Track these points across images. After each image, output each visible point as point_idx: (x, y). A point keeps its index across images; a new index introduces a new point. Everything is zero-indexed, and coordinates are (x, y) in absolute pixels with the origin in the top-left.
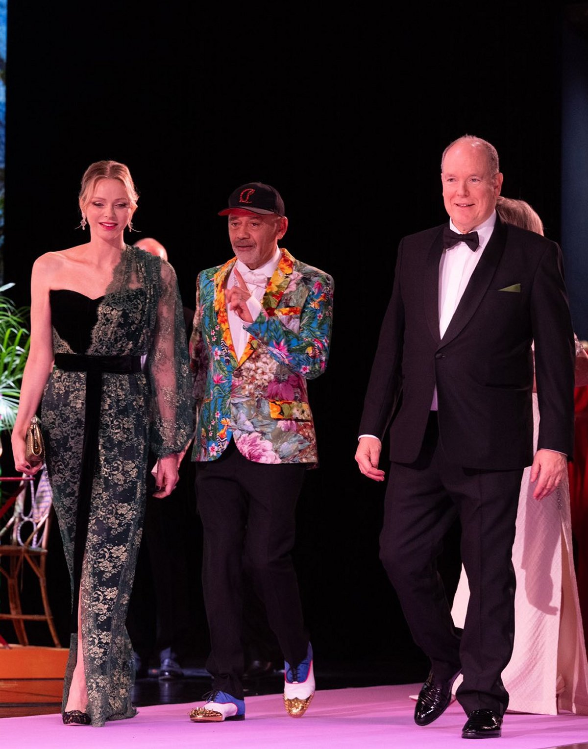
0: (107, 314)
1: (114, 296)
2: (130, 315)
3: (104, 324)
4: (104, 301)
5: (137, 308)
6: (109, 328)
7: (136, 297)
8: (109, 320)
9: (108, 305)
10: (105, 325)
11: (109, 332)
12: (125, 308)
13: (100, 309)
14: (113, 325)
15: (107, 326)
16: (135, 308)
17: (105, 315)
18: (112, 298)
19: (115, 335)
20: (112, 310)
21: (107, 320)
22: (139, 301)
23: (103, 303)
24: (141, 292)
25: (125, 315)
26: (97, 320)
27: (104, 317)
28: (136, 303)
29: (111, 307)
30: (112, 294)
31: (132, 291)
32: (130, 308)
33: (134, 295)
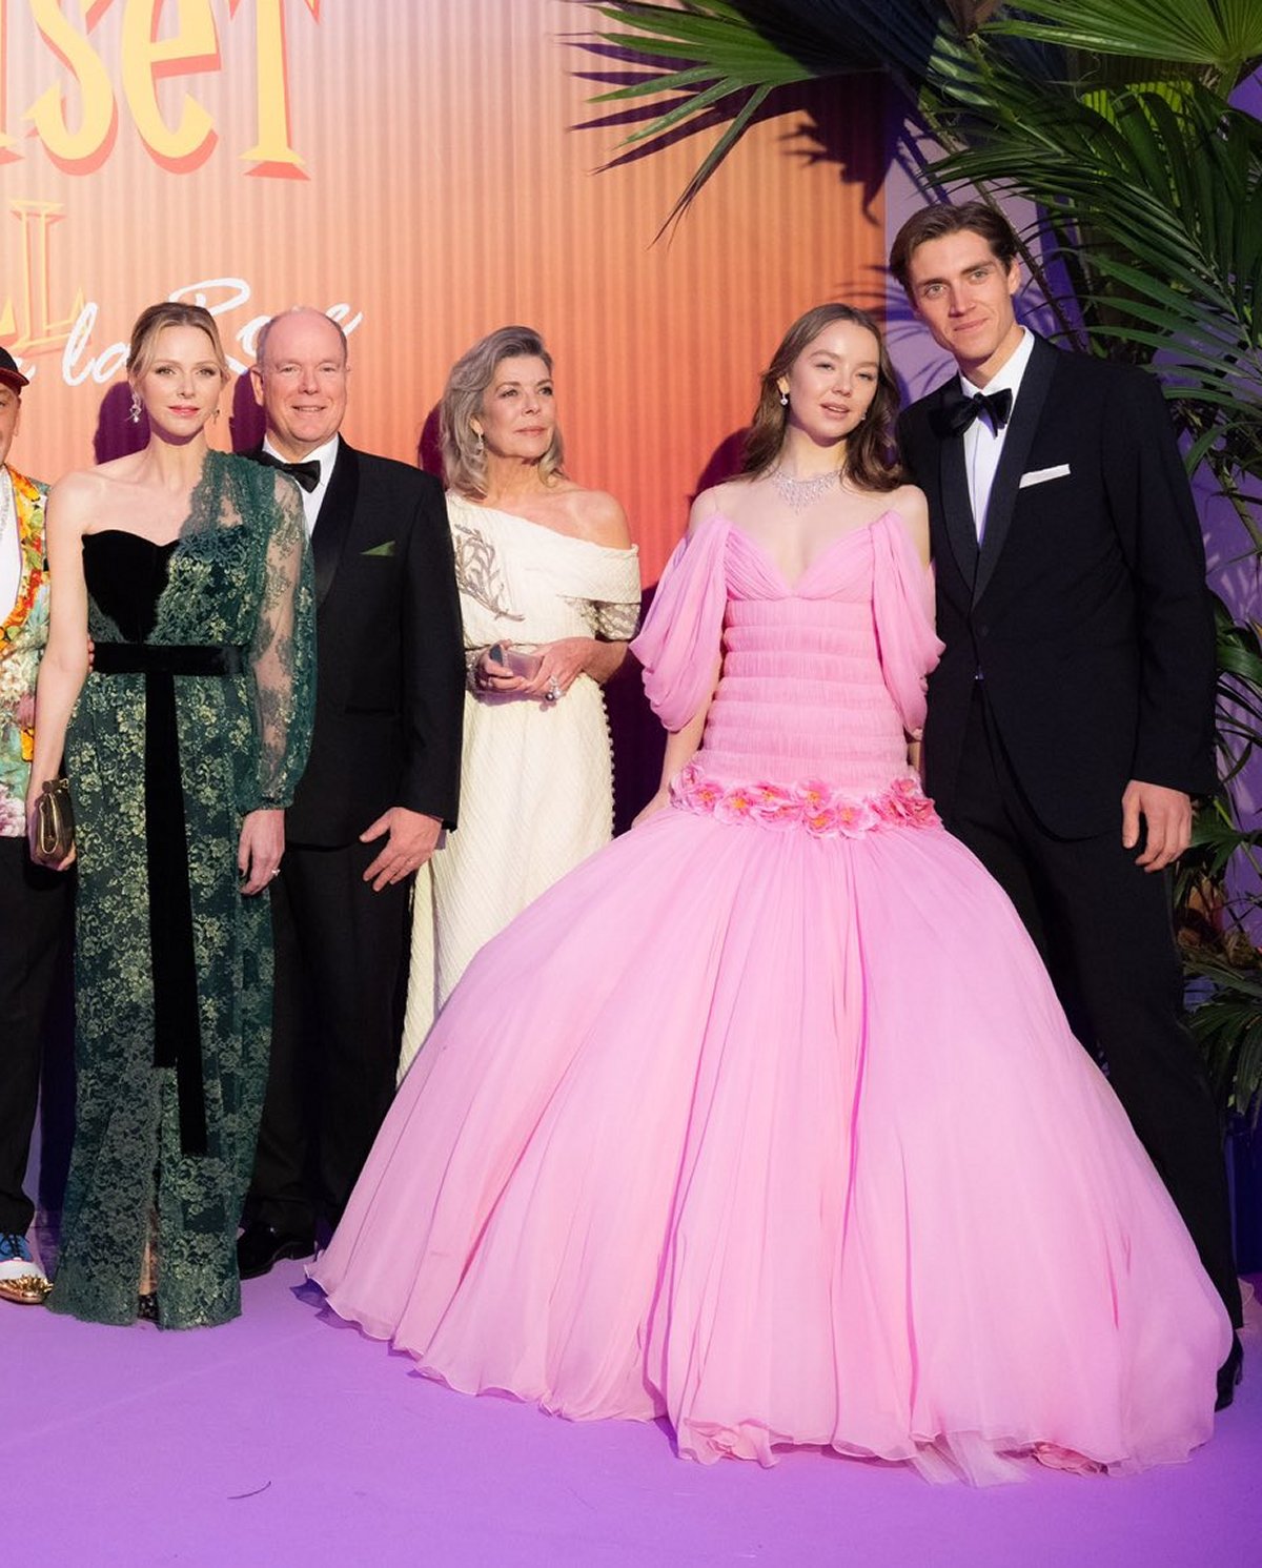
0: (184, 571)
1: (196, 539)
2: (226, 571)
3: (179, 590)
4: (180, 548)
5: (239, 560)
6: (187, 597)
7: (234, 539)
8: (189, 582)
9: (187, 555)
10: (181, 591)
11: (188, 604)
12: (217, 560)
13: (172, 562)
14: (194, 591)
15: (185, 593)
16: (234, 560)
17: (181, 573)
18: (194, 543)
19: (198, 608)
20: (194, 564)
21: (185, 582)
22: (239, 546)
23: (178, 552)
24: (244, 531)
25: (217, 573)
26: (167, 582)
27: (180, 576)
28: (236, 551)
29: (192, 558)
30: (192, 536)
31: (227, 529)
32: (225, 559)
33: (231, 536)
